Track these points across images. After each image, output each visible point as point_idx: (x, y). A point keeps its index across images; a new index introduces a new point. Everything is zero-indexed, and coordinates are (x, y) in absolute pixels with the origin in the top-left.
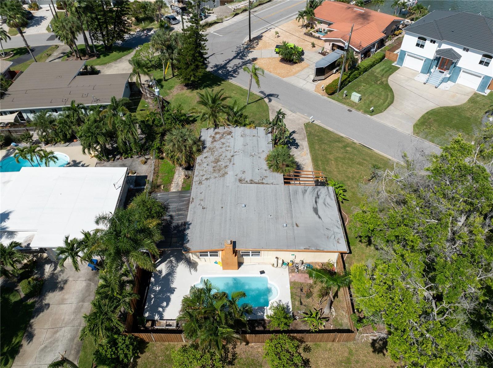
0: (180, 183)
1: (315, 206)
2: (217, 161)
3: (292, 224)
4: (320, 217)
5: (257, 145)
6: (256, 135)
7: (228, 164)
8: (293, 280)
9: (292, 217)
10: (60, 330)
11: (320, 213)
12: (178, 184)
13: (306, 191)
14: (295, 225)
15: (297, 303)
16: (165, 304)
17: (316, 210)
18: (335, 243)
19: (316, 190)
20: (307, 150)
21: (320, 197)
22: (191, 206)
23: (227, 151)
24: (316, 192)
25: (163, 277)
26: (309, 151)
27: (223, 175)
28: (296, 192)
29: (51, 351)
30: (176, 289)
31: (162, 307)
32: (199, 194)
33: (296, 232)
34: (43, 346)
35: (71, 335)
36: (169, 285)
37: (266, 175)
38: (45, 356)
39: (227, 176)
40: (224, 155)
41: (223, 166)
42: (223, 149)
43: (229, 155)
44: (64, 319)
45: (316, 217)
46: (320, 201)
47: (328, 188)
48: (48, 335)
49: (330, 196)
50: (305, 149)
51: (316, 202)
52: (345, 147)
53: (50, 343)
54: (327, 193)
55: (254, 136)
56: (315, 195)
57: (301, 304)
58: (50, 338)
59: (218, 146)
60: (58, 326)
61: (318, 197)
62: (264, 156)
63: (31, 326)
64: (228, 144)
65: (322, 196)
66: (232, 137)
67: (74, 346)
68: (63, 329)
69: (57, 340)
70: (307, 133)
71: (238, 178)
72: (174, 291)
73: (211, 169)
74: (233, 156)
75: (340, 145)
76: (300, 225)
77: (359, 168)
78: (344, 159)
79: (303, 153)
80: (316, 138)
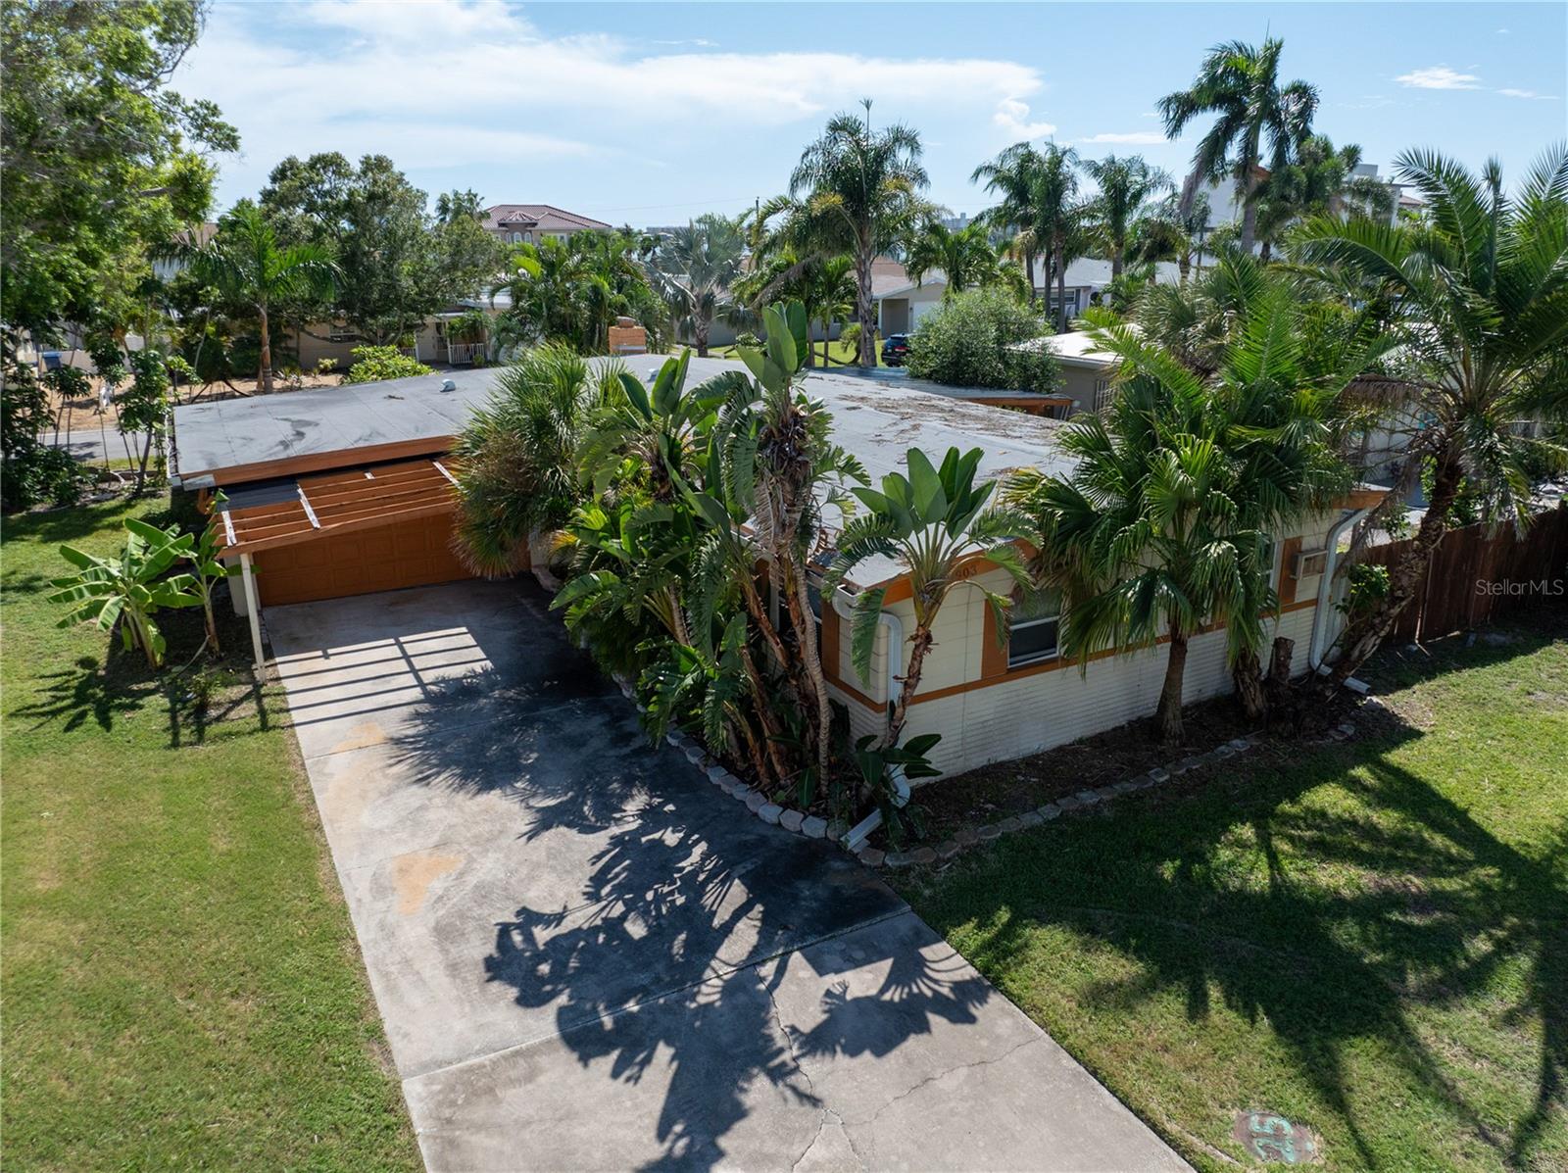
1: (306, 428)
3: (417, 395)
4: (284, 420)
17: (304, 424)
20: (388, 931)
50: (416, 932)
51: (299, 434)
74: (904, 419)
76: (383, 400)
79: (437, 886)
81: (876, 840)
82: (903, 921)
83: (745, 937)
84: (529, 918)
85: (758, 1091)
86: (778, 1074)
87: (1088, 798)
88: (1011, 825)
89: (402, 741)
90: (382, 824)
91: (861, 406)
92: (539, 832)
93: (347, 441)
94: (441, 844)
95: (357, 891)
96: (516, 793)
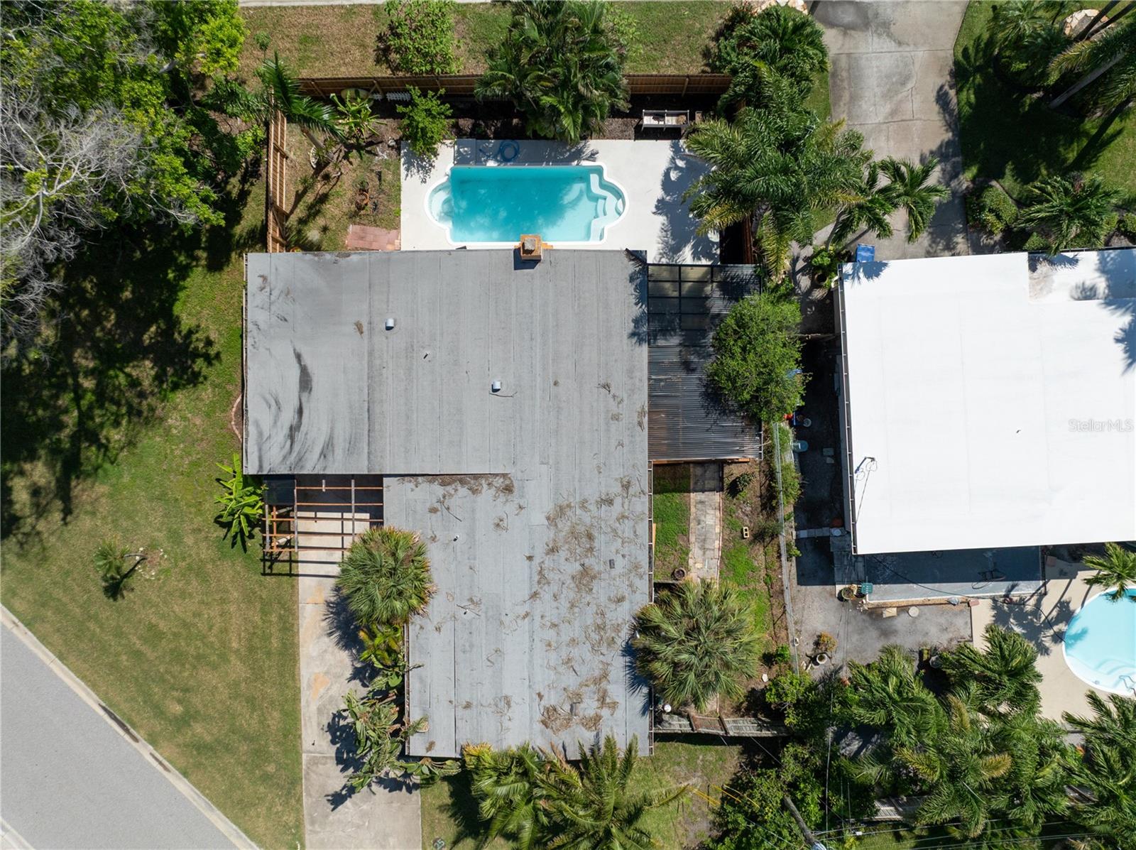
0: (695, 551)
1: (305, 396)
2: (585, 578)
3: (371, 330)
4: (298, 357)
5: (460, 656)
6: (460, 712)
7: (548, 563)
8: (394, 232)
9: (371, 353)
10: (886, 118)
11: (295, 373)
12: (704, 549)
13: (323, 454)
14: (365, 329)
15: (389, 177)
16: (674, 176)
17: (305, 382)
18: (271, 278)
19: (292, 457)
20: (308, 703)
21: (286, 431)
22: (642, 399)
23: (554, 625)
24: (297, 448)
25: (689, 242)
26: (303, 703)
27: (561, 511)
28: (352, 448)
29: (888, 76)
30: (654, 210)
31: (677, 168)
32: (626, 442)
33: (365, 307)
34: (909, 86)
35: (860, 106)
36: (672, 221)
37: (434, 515)
38: (897, 66)
39: (549, 507)
40: (565, 604)
41: (563, 554)
42: (567, 633)
43: (545, 606)
44: (888, 139)
45: (307, 360)
46: (288, 416)
47: (261, 467)
48: (908, 107)
49: (260, 434)
51: (300, 411)
52: (183, 722)
53: (897, 93)
54: (266, 447)
55: (468, 706)
56: (299, 437)
57: (379, 174)
58: (901, 101)
59: (584, 651)
60: (895, 125)
61: (293, 431)
62: (437, 607)
63: (949, 126)
64: (553, 656)
65: (281, 435)
66: (540, 696)
67: (845, 84)
68: (881, 119)
69: (887, 95)
70: (299, 800)
71: (515, 498)
72: (657, 207)
73: (600, 541)
74: (534, 595)
75: (198, 728)
76: (351, 329)
77: (163, 617)
78: (199, 657)
79: (322, 691)
80: (271, 768)
84: (338, 716)
89: (328, 604)
90: (315, 654)
91: (539, 553)
92: (350, 680)
93: (317, 450)
94: (327, 673)
95: (304, 684)
96: (352, 655)
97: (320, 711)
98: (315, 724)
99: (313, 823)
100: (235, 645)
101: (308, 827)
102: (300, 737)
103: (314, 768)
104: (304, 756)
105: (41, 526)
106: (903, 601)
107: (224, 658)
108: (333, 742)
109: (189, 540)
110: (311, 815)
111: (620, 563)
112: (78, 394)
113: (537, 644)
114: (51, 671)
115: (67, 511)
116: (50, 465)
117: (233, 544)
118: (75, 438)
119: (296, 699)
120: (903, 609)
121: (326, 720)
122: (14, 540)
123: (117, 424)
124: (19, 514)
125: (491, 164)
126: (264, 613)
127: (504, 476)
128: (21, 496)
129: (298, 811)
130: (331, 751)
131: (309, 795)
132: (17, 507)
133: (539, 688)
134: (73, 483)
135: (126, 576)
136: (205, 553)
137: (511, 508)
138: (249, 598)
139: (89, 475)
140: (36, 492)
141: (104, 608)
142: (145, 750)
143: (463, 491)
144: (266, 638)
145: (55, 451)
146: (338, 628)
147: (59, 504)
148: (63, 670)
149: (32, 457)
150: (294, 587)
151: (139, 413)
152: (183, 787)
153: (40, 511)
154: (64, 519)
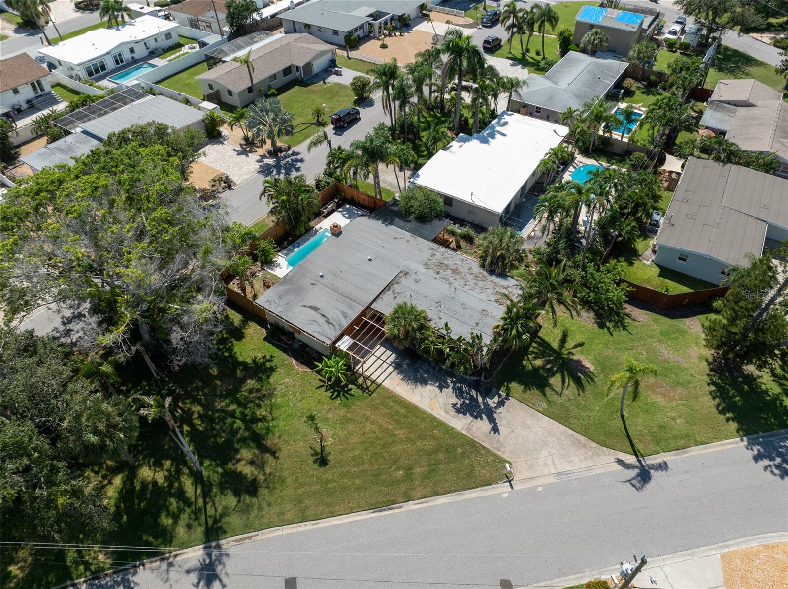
1: (319, 311)
2: (455, 271)
3: (318, 282)
4: (304, 306)
7: (441, 276)
9: (325, 286)
11: (309, 310)
13: (345, 317)
14: (315, 283)
15: (269, 276)
16: (346, 215)
17: (315, 309)
19: (337, 327)
20: (439, 415)
21: (326, 324)
22: (408, 234)
23: (465, 285)
24: (335, 324)
27: (426, 265)
28: (351, 307)
32: (418, 242)
33: (308, 279)
37: (397, 298)
39: (422, 267)
40: (460, 279)
41: (442, 271)
42: (471, 284)
43: (456, 283)
45: (308, 304)
46: (322, 320)
49: (319, 332)
50: (443, 414)
51: (323, 316)
52: (409, 475)
54: (325, 333)
56: (332, 321)
59: (482, 283)
61: (328, 322)
64: (477, 291)
65: (326, 326)
70: (484, 448)
71: (411, 273)
73: (446, 262)
74: (450, 284)
75: (417, 470)
76: (312, 286)
77: (353, 449)
78: (384, 446)
79: (438, 406)
80: (460, 450)
81: (485, 378)
82: (495, 390)
83: (480, 399)
84: (454, 406)
85: (495, 416)
86: (496, 413)
87: (505, 359)
88: (499, 369)
89: (402, 380)
90: (419, 399)
91: (435, 275)
92: (441, 391)
93: (342, 318)
94: (431, 399)
95: (430, 411)
96: (431, 384)
97: (446, 412)
98: (451, 418)
99: (499, 450)
100: (390, 427)
101: (499, 453)
102: (452, 428)
103: (472, 432)
104: (463, 432)
105: (268, 470)
106: (532, 229)
107: (393, 435)
108: (465, 414)
109: (330, 415)
110: (494, 448)
111: (458, 262)
112: (232, 415)
113: (470, 292)
114: (334, 525)
115: (273, 454)
116: (248, 447)
117: (347, 399)
118: (248, 428)
119: (434, 418)
120: (534, 230)
121: (453, 412)
122: (262, 489)
123: (259, 406)
124: (253, 477)
125: (295, 250)
126: (386, 407)
127: (401, 272)
128: (248, 470)
129: (488, 452)
130: (469, 418)
131: (484, 441)
132: (249, 476)
133: (486, 299)
134: (265, 442)
135: (322, 451)
136: (342, 412)
137: (413, 276)
138: (375, 408)
139: (267, 433)
140: (252, 463)
141: (327, 474)
142: (411, 506)
143: (396, 286)
144: (398, 412)
145: (243, 440)
146: (416, 382)
147: (268, 456)
148: (338, 519)
149: (237, 451)
150: (384, 388)
151: (264, 396)
152: (442, 500)
153: (261, 466)
154: (275, 457)
